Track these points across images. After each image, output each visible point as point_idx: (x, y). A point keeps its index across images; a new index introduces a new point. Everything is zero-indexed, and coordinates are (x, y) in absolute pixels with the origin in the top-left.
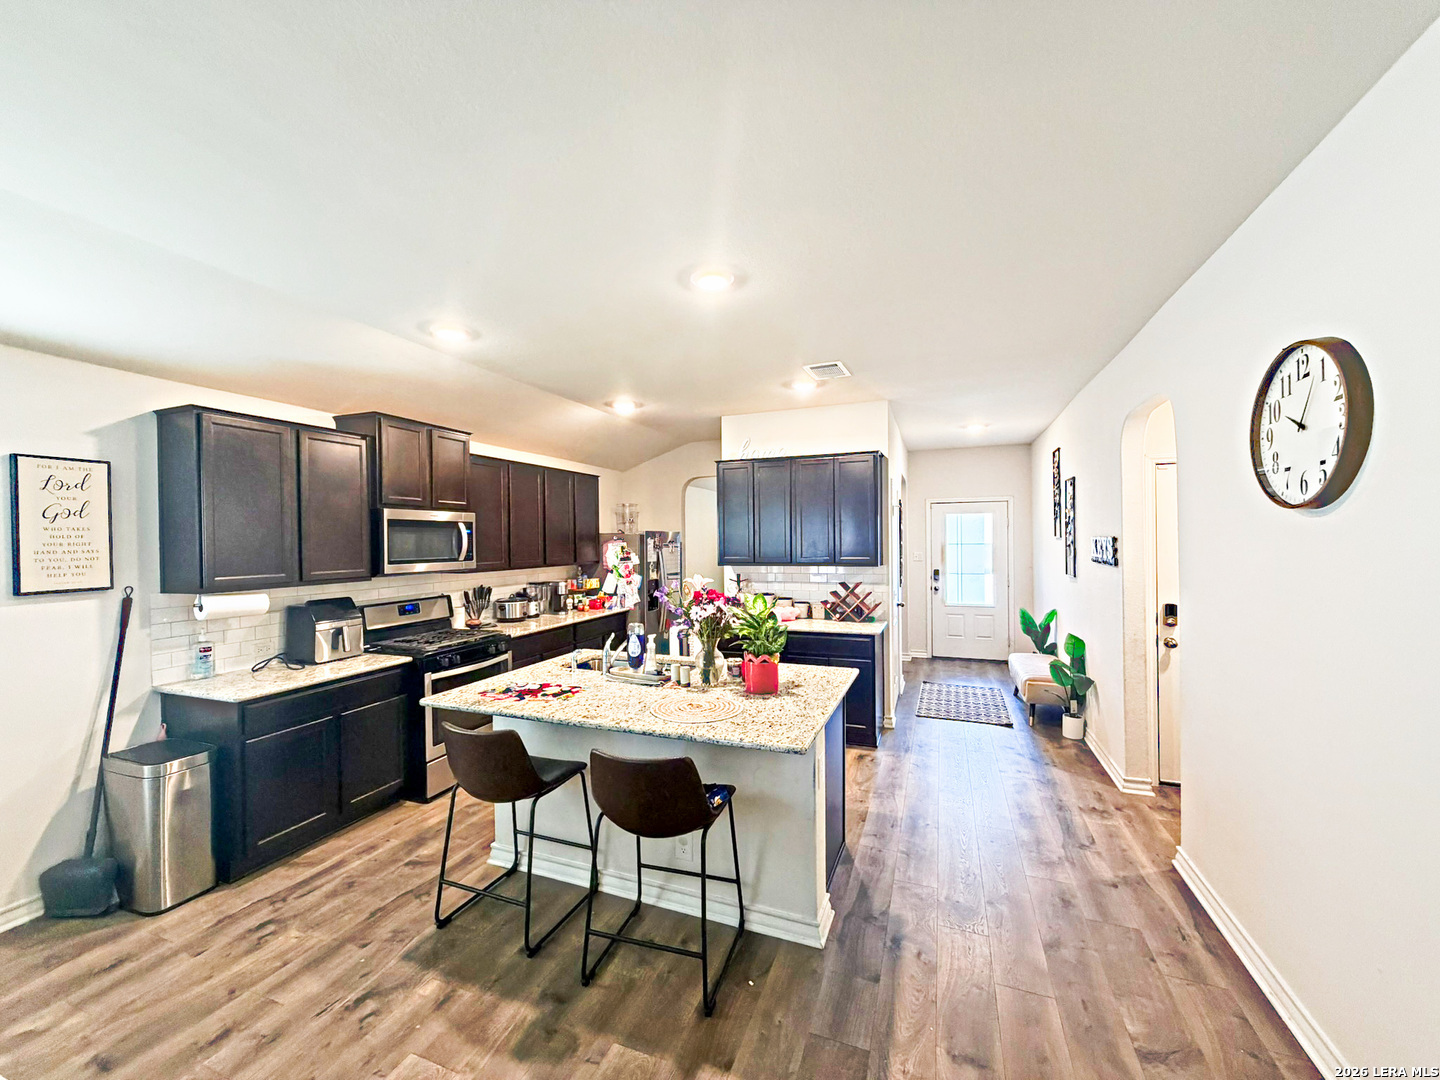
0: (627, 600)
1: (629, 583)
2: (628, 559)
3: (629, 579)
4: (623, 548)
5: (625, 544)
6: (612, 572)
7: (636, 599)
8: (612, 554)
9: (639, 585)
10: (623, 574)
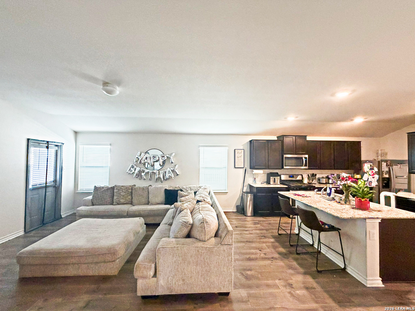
0: (372, 183)
1: (374, 178)
2: (373, 169)
3: (373, 176)
4: (371, 165)
5: (372, 164)
6: (366, 173)
7: (376, 183)
8: (366, 167)
9: (377, 178)
10: (371, 174)
